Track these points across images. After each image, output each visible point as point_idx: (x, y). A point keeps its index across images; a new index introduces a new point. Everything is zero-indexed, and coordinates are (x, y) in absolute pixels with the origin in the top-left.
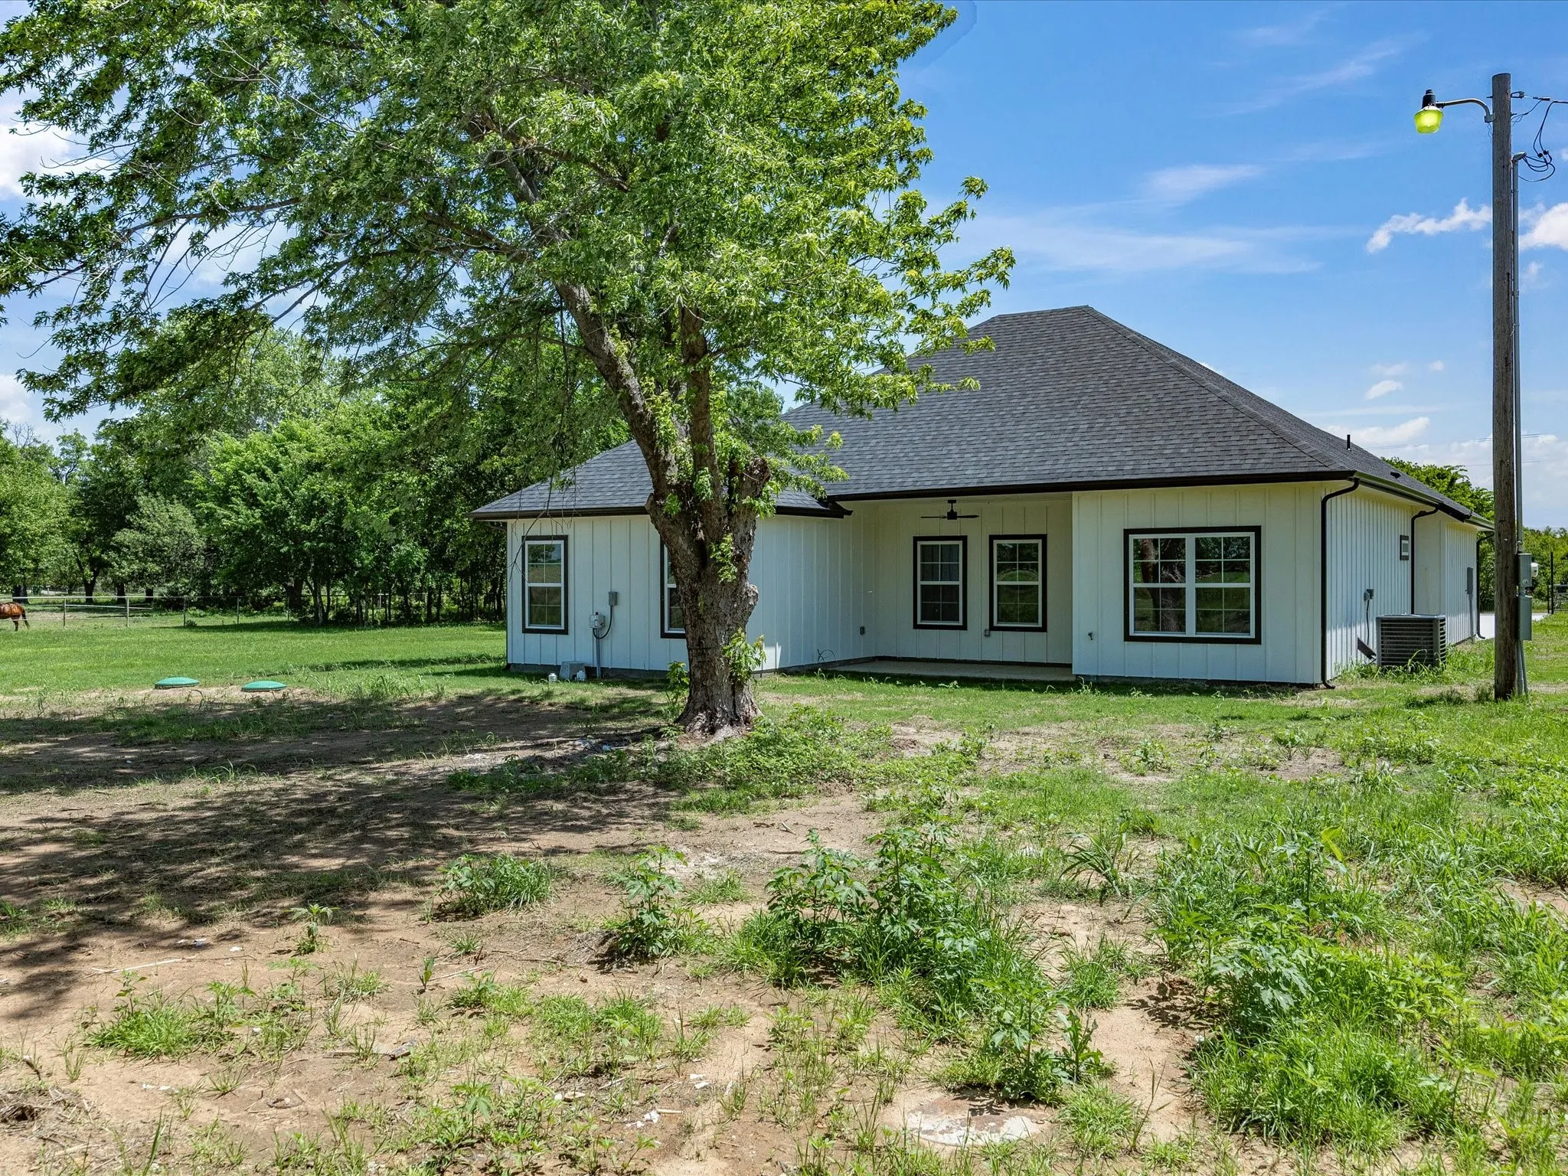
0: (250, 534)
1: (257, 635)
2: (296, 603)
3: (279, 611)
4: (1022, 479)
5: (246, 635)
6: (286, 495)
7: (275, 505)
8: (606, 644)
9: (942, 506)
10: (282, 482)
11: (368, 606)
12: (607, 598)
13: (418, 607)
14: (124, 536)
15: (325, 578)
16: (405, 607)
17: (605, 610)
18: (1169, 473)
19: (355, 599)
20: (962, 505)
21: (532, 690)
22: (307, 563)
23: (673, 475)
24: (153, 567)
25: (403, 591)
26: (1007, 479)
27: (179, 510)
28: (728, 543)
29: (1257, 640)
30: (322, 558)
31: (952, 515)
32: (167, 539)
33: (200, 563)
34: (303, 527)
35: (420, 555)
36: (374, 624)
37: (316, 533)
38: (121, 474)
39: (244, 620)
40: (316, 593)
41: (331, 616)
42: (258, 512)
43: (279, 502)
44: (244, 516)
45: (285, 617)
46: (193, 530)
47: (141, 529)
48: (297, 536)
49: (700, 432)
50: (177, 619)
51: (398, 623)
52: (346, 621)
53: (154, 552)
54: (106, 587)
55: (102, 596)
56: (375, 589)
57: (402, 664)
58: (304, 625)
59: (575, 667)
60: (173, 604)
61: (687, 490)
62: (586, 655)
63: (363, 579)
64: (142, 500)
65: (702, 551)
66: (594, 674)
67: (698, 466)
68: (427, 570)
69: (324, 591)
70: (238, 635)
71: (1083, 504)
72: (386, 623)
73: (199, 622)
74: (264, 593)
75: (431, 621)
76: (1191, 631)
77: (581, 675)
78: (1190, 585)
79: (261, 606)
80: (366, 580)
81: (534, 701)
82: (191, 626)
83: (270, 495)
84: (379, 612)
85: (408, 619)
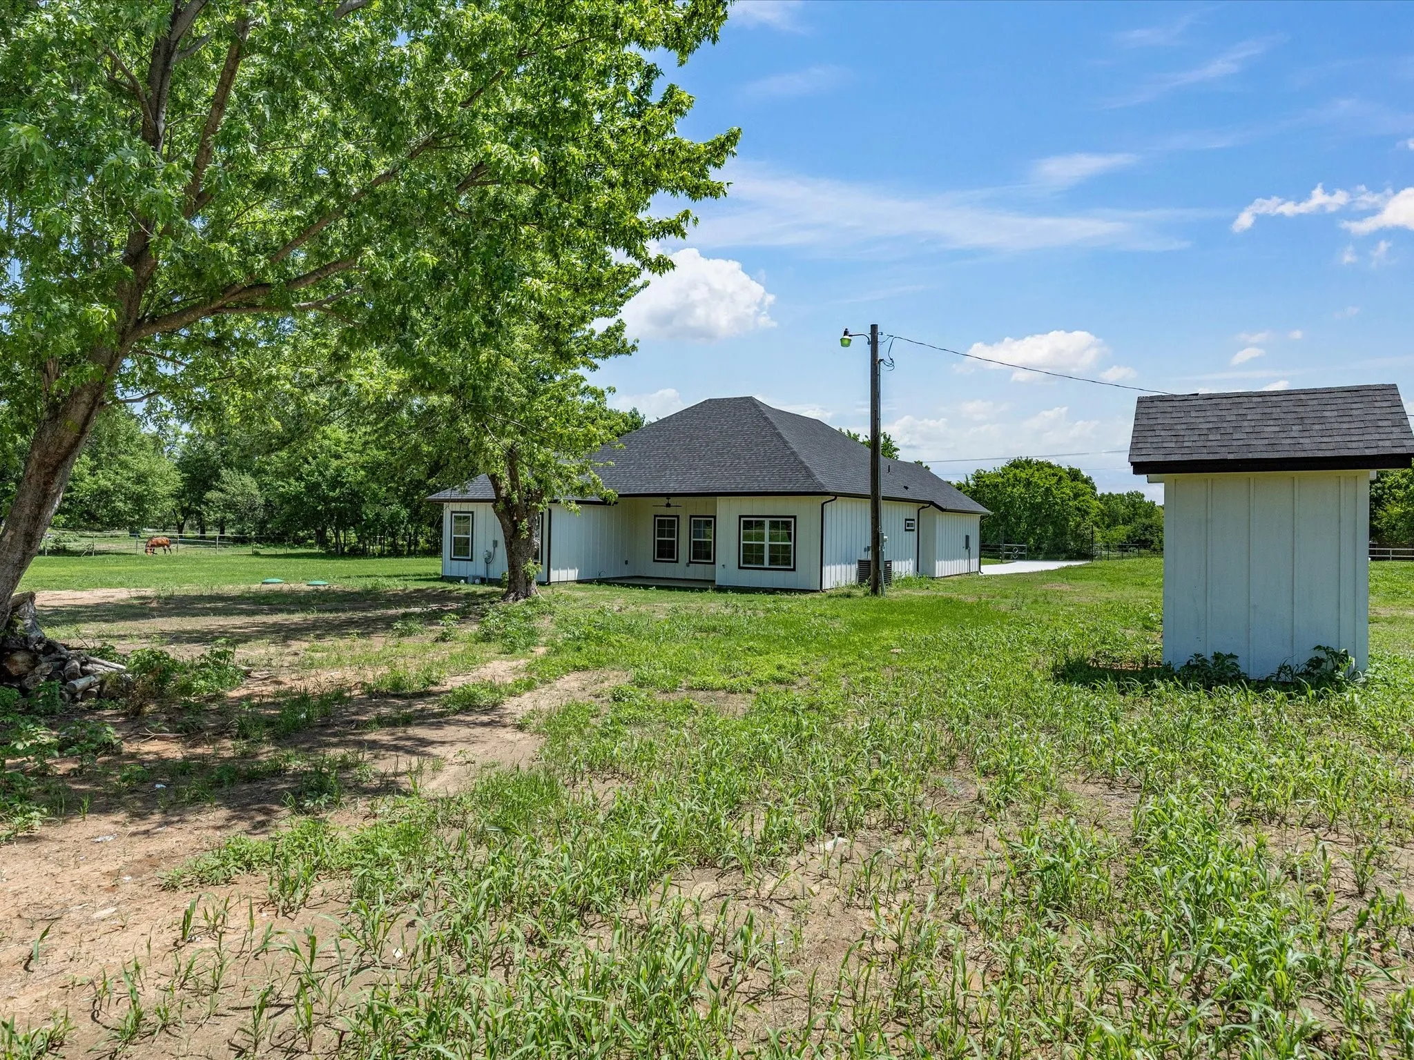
0: (297, 497)
1: (301, 561)
2: (322, 540)
3: (311, 546)
4: (693, 490)
5: (294, 560)
6: (321, 473)
7: (313, 479)
8: (491, 567)
9: (664, 500)
10: (318, 465)
11: (370, 544)
12: (492, 543)
13: (402, 545)
14: (210, 495)
15: (342, 525)
16: (394, 545)
17: (491, 550)
18: (757, 489)
19: (361, 539)
20: (672, 501)
21: (451, 587)
22: (332, 516)
23: (503, 493)
24: (230, 516)
25: (393, 535)
26: (687, 490)
27: (247, 479)
28: (525, 522)
29: (794, 570)
30: (341, 513)
31: (668, 505)
32: (239, 498)
33: (260, 514)
34: (331, 494)
35: (404, 513)
36: (374, 556)
37: (339, 498)
38: (206, 452)
39: (289, 551)
40: (337, 535)
41: (346, 549)
42: (303, 484)
43: (317, 477)
44: (294, 486)
45: (317, 550)
46: (256, 492)
47: (221, 490)
48: (326, 500)
49: (514, 477)
50: (248, 550)
51: (390, 555)
52: (356, 553)
53: (229, 506)
54: (192, 527)
55: (189, 533)
56: (375, 534)
57: (389, 576)
58: (329, 555)
59: (475, 577)
60: (241, 540)
61: (508, 500)
62: (481, 572)
63: (367, 527)
64: (223, 472)
65: (515, 524)
66: (483, 581)
67: (513, 490)
68: (409, 522)
69: (341, 533)
70: (288, 560)
71: (721, 502)
72: (381, 555)
73: (262, 552)
74: (301, 534)
75: (411, 554)
76: (766, 564)
77: (477, 581)
78: (767, 543)
79: (300, 542)
80: (369, 528)
81: (450, 592)
82: (257, 554)
83: (311, 474)
84: (377, 548)
85: (396, 552)
